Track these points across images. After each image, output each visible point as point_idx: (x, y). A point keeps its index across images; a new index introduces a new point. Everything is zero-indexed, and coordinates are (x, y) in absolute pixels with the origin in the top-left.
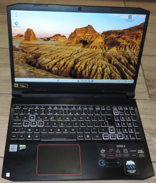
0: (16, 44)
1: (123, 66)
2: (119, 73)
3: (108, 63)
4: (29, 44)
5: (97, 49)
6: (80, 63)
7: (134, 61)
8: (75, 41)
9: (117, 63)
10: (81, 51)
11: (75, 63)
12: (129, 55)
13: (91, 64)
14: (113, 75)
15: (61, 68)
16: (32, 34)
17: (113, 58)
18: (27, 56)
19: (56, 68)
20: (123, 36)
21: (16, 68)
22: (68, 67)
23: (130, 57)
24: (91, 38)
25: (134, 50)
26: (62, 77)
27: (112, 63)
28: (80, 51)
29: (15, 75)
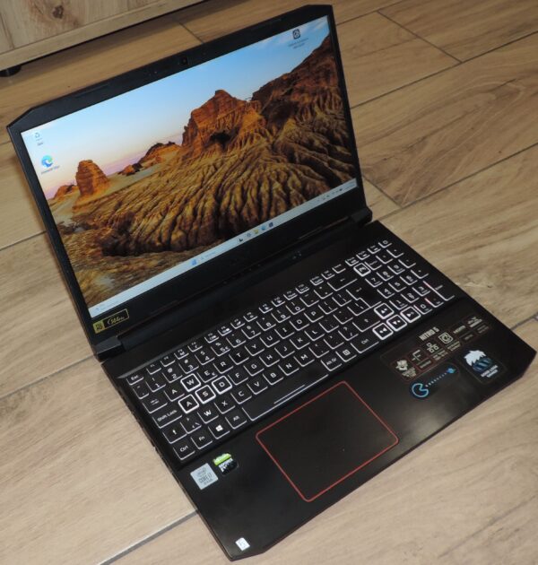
0: (62, 217)
1: (323, 155)
2: (321, 177)
3: (289, 165)
4: (95, 201)
5: (255, 140)
6: (228, 193)
7: (341, 133)
8: (199, 143)
9: (307, 154)
10: (222, 163)
11: (218, 199)
12: (325, 125)
13: (253, 185)
14: (308, 187)
15: (191, 226)
16: (94, 172)
17: (295, 146)
18: (100, 235)
19: (180, 234)
20: (297, 86)
21: (83, 280)
22: (206, 216)
23: (328, 128)
24: (233, 119)
25: (330, 108)
26: (201, 247)
27: (297, 160)
28: (218, 164)
29: (87, 301)
